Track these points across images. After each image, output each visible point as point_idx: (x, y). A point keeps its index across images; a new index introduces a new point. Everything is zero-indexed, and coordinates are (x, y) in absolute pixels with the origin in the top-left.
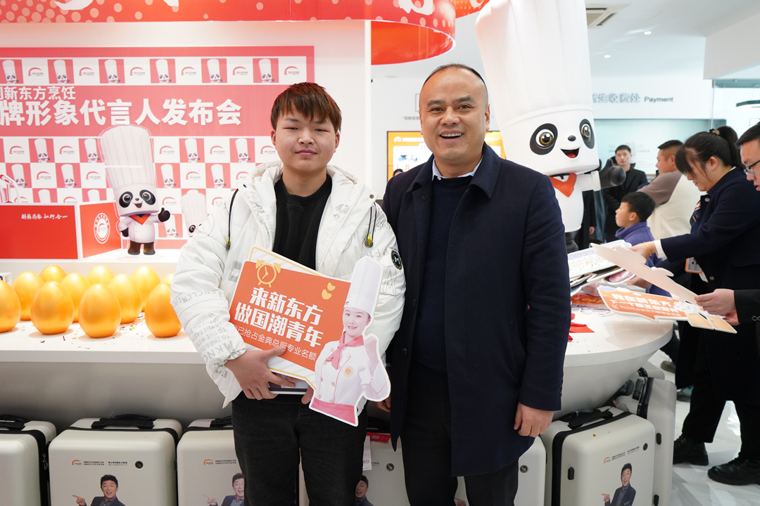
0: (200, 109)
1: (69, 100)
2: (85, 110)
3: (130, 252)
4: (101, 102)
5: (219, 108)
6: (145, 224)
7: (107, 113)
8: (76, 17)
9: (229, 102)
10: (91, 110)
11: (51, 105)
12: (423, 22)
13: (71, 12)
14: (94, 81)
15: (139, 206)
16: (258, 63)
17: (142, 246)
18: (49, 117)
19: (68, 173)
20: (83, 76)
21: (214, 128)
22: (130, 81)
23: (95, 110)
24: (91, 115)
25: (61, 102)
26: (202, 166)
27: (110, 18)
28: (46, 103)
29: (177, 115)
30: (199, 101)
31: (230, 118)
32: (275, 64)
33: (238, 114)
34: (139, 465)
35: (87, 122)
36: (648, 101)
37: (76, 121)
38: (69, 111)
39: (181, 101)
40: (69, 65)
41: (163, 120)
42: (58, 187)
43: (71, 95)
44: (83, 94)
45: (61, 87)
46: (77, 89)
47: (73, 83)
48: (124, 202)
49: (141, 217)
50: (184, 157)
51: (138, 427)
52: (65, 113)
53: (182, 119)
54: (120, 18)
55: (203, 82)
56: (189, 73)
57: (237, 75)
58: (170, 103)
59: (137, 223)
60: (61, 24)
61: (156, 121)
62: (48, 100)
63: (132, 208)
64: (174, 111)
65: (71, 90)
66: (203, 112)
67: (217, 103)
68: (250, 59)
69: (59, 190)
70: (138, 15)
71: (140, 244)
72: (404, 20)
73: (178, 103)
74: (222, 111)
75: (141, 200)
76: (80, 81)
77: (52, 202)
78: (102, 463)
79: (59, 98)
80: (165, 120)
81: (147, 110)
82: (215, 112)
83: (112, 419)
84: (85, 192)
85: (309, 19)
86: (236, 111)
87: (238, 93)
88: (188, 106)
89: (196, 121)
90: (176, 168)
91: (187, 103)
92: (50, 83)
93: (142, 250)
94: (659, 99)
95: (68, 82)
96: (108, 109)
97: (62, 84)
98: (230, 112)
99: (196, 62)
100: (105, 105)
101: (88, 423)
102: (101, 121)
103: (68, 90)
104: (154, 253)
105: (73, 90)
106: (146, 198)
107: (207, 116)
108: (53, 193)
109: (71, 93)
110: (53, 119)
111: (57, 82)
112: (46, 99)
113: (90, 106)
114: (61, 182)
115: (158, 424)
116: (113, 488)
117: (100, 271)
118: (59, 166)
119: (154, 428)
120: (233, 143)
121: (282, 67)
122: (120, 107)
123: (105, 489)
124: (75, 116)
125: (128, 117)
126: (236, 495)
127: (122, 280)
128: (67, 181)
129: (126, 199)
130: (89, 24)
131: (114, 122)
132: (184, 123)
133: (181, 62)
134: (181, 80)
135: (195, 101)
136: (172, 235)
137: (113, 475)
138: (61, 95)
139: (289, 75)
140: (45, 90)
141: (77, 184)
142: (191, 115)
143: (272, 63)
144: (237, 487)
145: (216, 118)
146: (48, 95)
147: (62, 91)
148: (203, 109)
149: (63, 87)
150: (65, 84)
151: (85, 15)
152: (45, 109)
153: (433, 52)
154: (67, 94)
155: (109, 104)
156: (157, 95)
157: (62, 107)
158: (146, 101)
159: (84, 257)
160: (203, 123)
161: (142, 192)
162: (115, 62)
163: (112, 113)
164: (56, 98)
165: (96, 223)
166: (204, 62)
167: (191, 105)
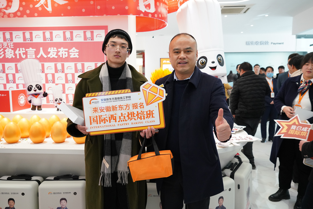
0: (62, 51)
1: (11, 48)
2: (17, 52)
3: (32, 109)
4: (24, 49)
5: (70, 51)
6: (38, 98)
7: (26, 53)
8: (12, 15)
9: (74, 48)
10: (20, 52)
11: (4, 50)
12: (150, 16)
13: (10, 13)
14: (21, 40)
15: (35, 91)
16: (85, 33)
17: (37, 107)
18: (3, 55)
19: (11, 77)
20: (17, 38)
21: (68, 59)
22: (35, 40)
23: (21, 52)
24: (20, 54)
25: (8, 49)
26: (63, 75)
27: (25, 16)
28: (2, 49)
29: (53, 54)
30: (62, 48)
31: (74, 55)
32: (92, 33)
33: (78, 53)
34: (23, 194)
35: (18, 57)
36: (272, 44)
37: (14, 57)
38: (11, 53)
39: (55, 48)
40: (11, 34)
41: (48, 56)
42: (7, 83)
43: (12, 46)
44: (17, 46)
45: (8, 43)
46: (14, 44)
47: (13, 41)
48: (30, 89)
49: (36, 95)
50: (56, 71)
51: (25, 179)
52: (10, 54)
53: (56, 55)
54: (29, 16)
55: (64, 40)
56: (58, 37)
57: (77, 38)
58: (51, 49)
59: (35, 98)
60: (6, 18)
61: (45, 56)
62: (3, 48)
63: (32, 92)
64: (52, 52)
65: (12, 44)
66: (64, 53)
67: (69, 49)
68: (82, 31)
69: (7, 84)
70: (36, 14)
71: (36, 106)
72: (142, 15)
73: (54, 49)
74: (71, 52)
75: (36, 89)
76: (15, 40)
77: (4, 89)
78: (9, 193)
79: (7, 47)
80: (49, 56)
81: (42, 52)
82: (69, 53)
83: (16, 176)
84: (17, 85)
85: (103, 15)
86: (77, 52)
87: (78, 45)
88: (58, 50)
89: (61, 56)
90: (53, 75)
91: (57, 49)
92: (4, 41)
93: (37, 109)
94: (277, 43)
95: (11, 41)
96: (26, 52)
97: (8, 42)
98: (74, 53)
99: (61, 32)
100: (25, 50)
101: (6, 177)
102: (24, 57)
103: (11, 44)
104: (41, 110)
105: (13, 44)
106: (38, 88)
107: (65, 54)
108: (5, 86)
109: (12, 45)
110: (5, 56)
111: (6, 41)
112: (2, 48)
113: (19, 50)
114: (8, 81)
115: (33, 178)
116: (13, 204)
117: (18, 117)
118: (7, 75)
119: (32, 180)
120: (76, 65)
121: (95, 34)
122: (31, 51)
123: (10, 204)
124: (13, 55)
125: (34, 55)
126: (62, 207)
127: (24, 121)
128: (10, 81)
129: (30, 88)
130: (17, 18)
131: (28, 57)
132: (56, 57)
133: (55, 33)
134: (55, 40)
135: (61, 48)
136: (52, 102)
137: (13, 198)
138: (8, 46)
139: (98, 37)
140: (2, 44)
141: (14, 82)
142: (59, 54)
143: (91, 33)
144: (62, 204)
145: (69, 55)
146: (3, 46)
147: (8, 45)
148: (64, 52)
149: (9, 43)
150: (9, 42)
151: (15, 15)
152: (1, 52)
153: (161, 27)
154: (10, 46)
155: (27, 50)
156: (46, 46)
157: (8, 51)
158: (41, 48)
159: (13, 111)
160: (64, 57)
161: (36, 85)
162: (29, 33)
163: (28, 53)
164: (6, 48)
165: (19, 98)
166: (64, 33)
167: (59, 50)
